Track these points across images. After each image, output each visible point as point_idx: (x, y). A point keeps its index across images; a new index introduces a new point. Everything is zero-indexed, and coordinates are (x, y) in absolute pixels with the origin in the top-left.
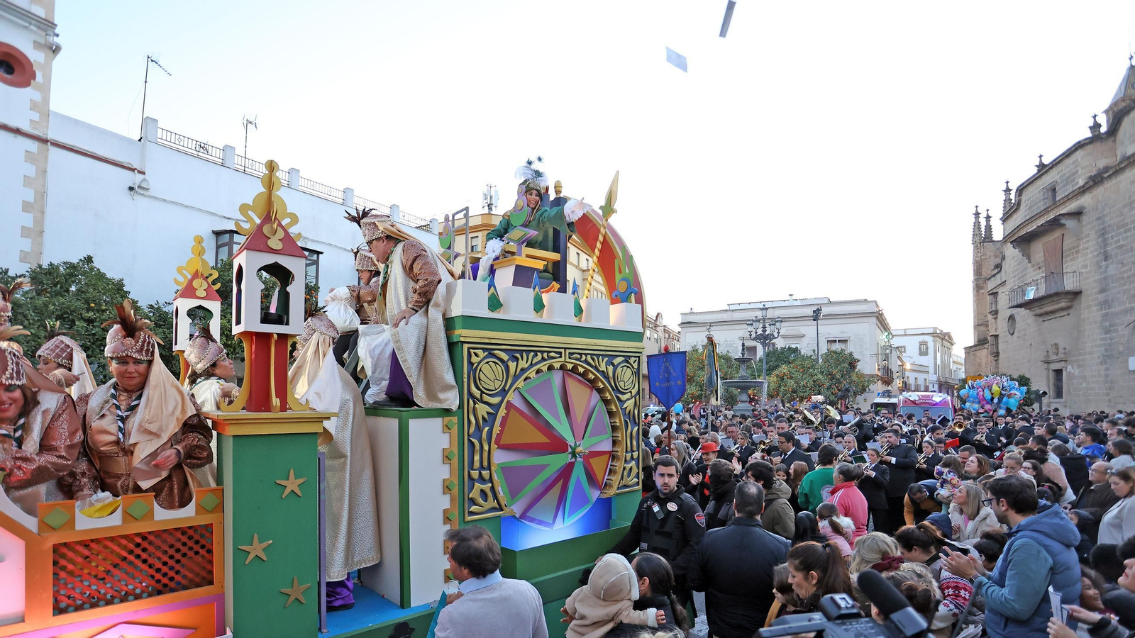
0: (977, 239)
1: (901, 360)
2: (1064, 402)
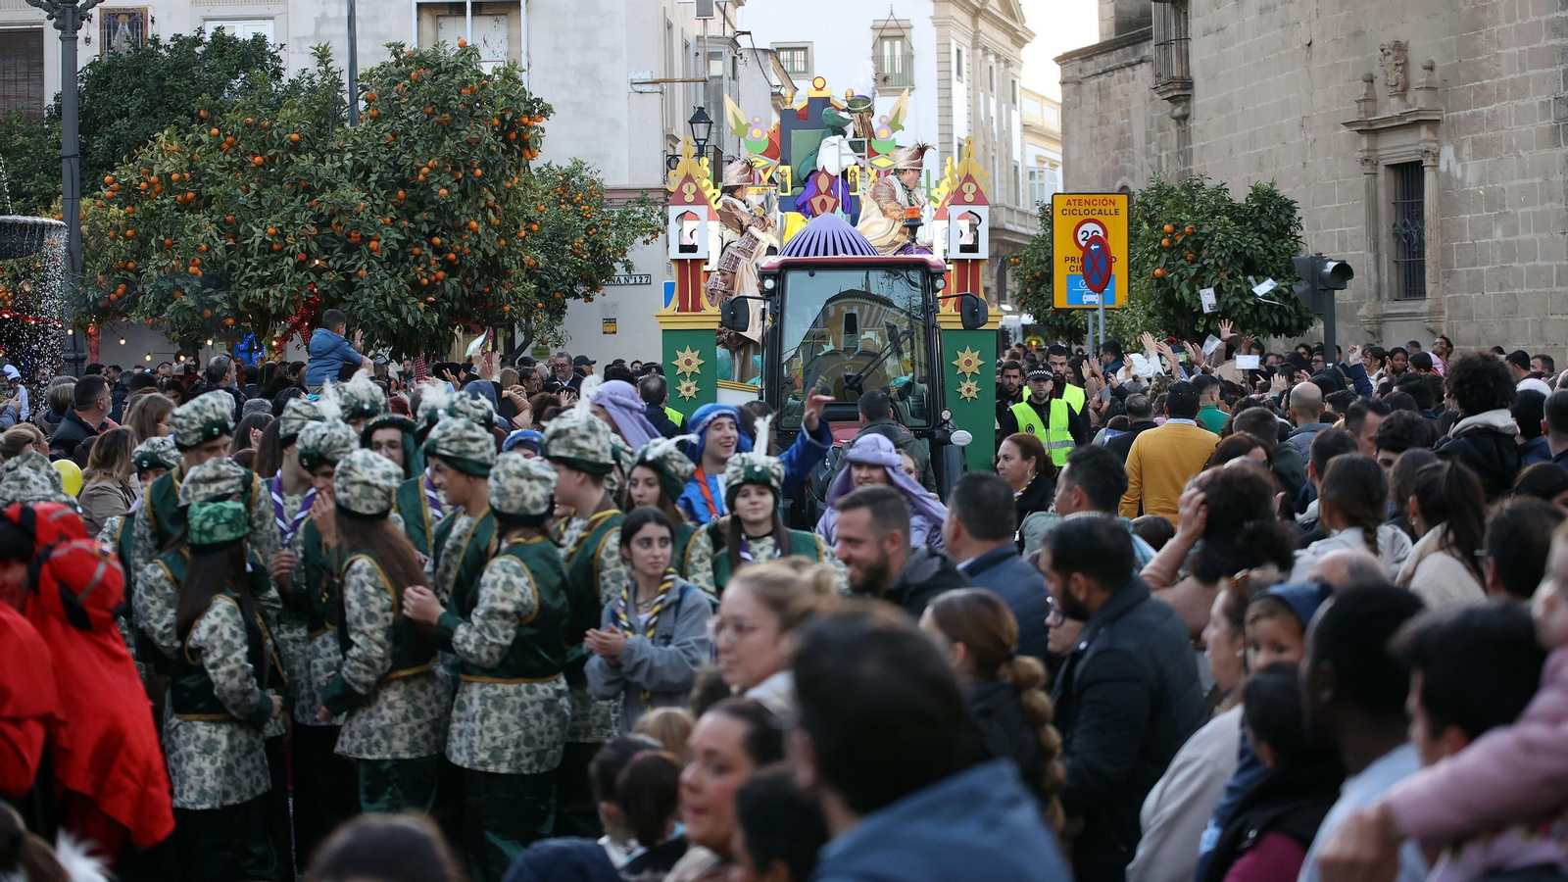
2: (1430, 313)
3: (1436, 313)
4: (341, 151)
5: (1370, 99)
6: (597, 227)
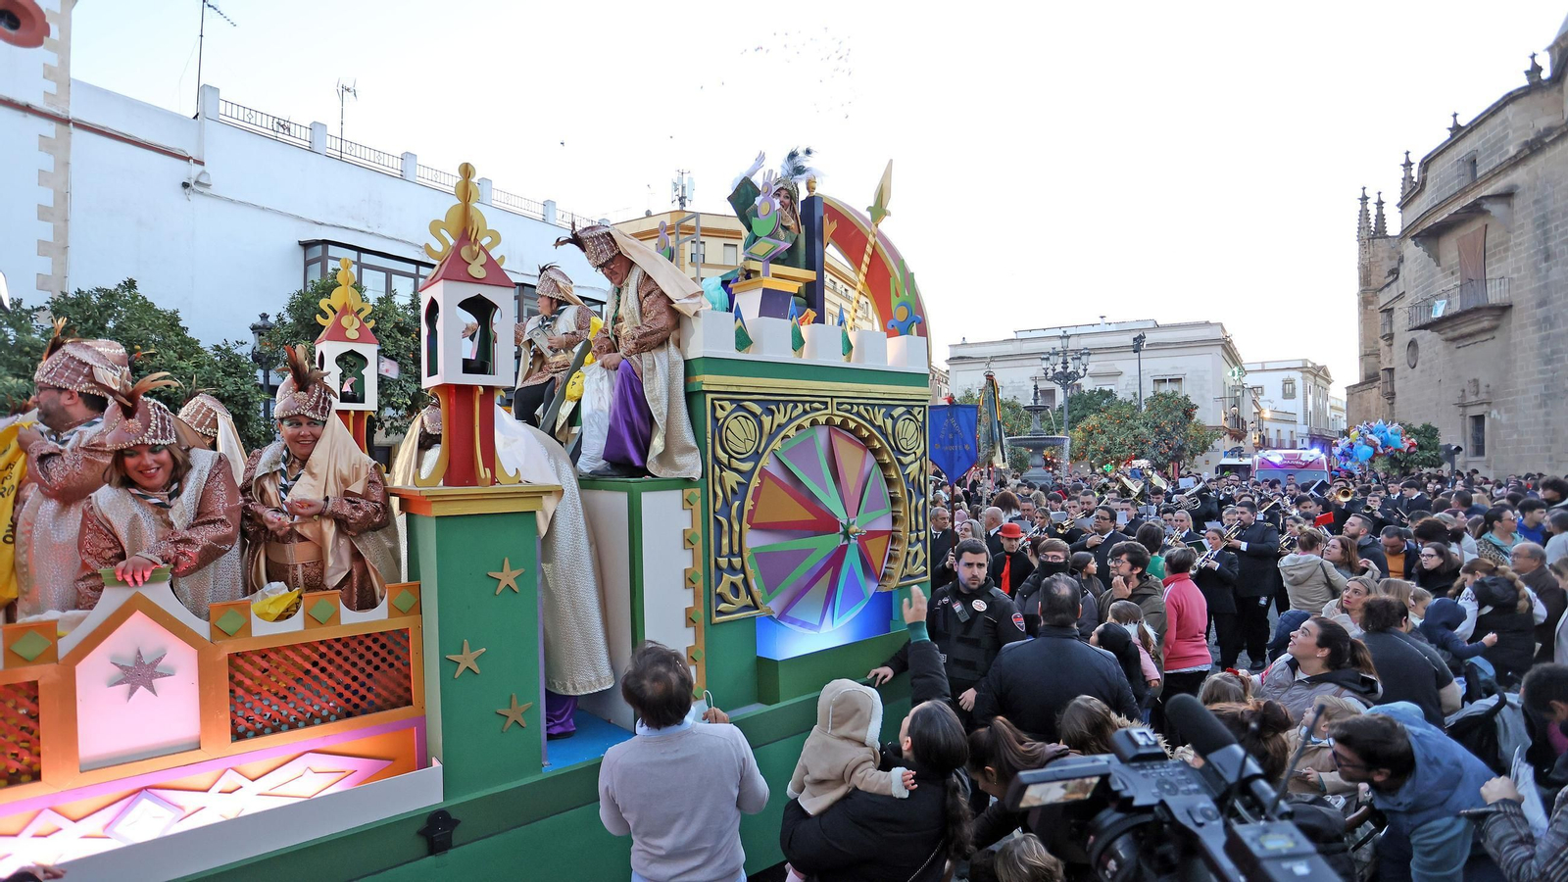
0: (1364, 234)
1: (1258, 406)
2: (1487, 461)
3: (1489, 461)
4: (1140, 419)
5: (1463, 396)
6: (1206, 437)
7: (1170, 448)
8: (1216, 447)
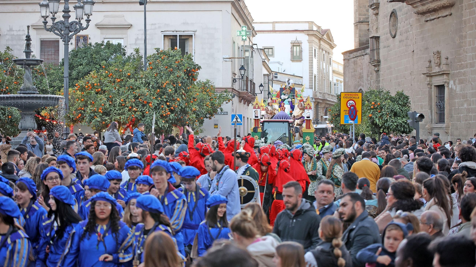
1: (267, 68)
2: (446, 127)
3: (447, 127)
4: (142, 78)
5: (430, 67)
6: (213, 99)
7: (172, 111)
8: (225, 110)
